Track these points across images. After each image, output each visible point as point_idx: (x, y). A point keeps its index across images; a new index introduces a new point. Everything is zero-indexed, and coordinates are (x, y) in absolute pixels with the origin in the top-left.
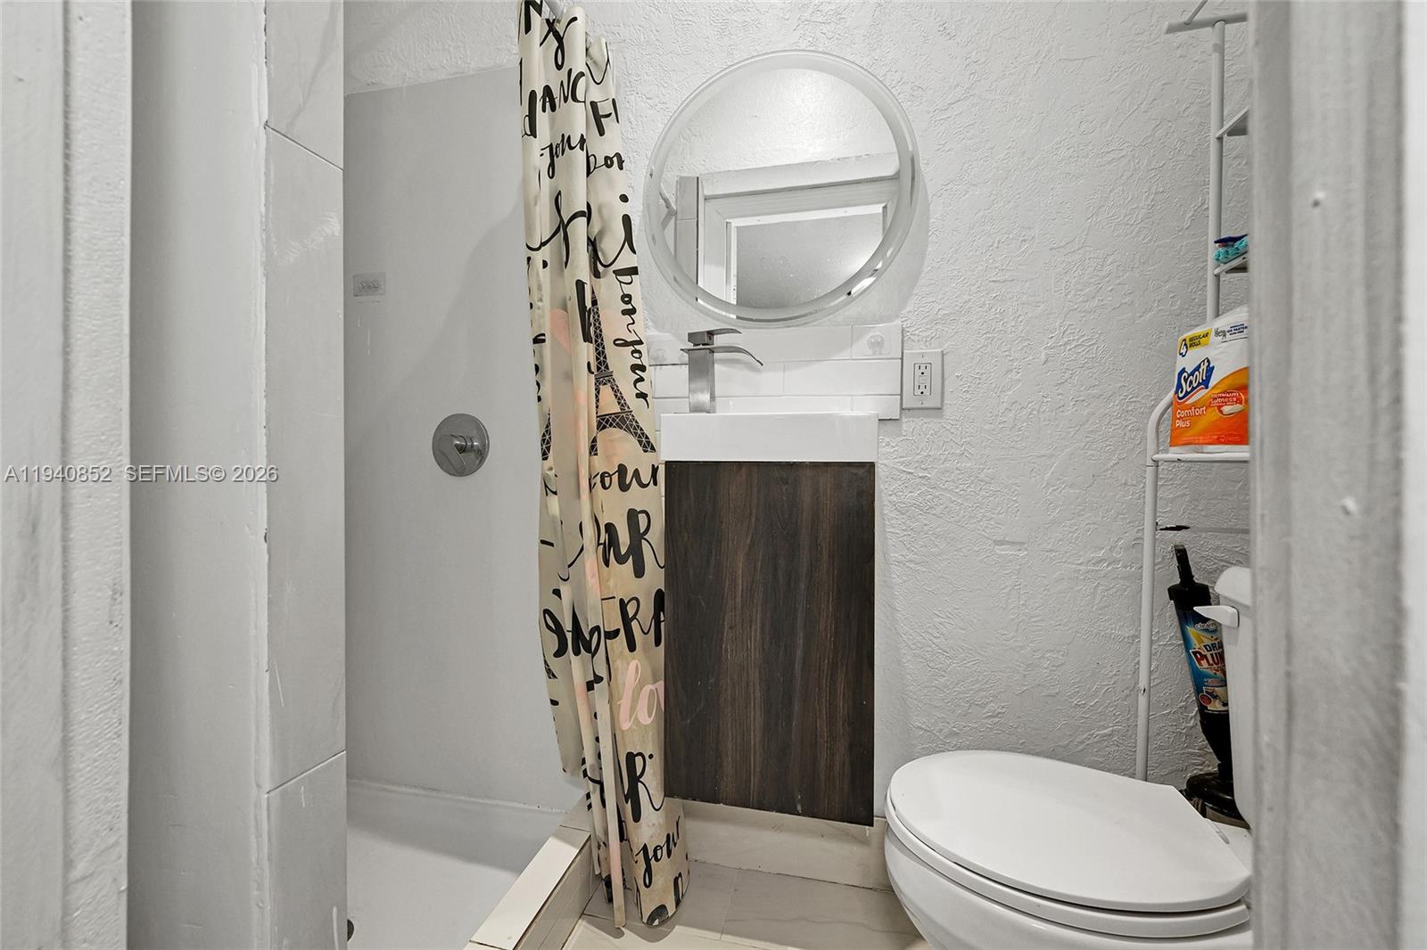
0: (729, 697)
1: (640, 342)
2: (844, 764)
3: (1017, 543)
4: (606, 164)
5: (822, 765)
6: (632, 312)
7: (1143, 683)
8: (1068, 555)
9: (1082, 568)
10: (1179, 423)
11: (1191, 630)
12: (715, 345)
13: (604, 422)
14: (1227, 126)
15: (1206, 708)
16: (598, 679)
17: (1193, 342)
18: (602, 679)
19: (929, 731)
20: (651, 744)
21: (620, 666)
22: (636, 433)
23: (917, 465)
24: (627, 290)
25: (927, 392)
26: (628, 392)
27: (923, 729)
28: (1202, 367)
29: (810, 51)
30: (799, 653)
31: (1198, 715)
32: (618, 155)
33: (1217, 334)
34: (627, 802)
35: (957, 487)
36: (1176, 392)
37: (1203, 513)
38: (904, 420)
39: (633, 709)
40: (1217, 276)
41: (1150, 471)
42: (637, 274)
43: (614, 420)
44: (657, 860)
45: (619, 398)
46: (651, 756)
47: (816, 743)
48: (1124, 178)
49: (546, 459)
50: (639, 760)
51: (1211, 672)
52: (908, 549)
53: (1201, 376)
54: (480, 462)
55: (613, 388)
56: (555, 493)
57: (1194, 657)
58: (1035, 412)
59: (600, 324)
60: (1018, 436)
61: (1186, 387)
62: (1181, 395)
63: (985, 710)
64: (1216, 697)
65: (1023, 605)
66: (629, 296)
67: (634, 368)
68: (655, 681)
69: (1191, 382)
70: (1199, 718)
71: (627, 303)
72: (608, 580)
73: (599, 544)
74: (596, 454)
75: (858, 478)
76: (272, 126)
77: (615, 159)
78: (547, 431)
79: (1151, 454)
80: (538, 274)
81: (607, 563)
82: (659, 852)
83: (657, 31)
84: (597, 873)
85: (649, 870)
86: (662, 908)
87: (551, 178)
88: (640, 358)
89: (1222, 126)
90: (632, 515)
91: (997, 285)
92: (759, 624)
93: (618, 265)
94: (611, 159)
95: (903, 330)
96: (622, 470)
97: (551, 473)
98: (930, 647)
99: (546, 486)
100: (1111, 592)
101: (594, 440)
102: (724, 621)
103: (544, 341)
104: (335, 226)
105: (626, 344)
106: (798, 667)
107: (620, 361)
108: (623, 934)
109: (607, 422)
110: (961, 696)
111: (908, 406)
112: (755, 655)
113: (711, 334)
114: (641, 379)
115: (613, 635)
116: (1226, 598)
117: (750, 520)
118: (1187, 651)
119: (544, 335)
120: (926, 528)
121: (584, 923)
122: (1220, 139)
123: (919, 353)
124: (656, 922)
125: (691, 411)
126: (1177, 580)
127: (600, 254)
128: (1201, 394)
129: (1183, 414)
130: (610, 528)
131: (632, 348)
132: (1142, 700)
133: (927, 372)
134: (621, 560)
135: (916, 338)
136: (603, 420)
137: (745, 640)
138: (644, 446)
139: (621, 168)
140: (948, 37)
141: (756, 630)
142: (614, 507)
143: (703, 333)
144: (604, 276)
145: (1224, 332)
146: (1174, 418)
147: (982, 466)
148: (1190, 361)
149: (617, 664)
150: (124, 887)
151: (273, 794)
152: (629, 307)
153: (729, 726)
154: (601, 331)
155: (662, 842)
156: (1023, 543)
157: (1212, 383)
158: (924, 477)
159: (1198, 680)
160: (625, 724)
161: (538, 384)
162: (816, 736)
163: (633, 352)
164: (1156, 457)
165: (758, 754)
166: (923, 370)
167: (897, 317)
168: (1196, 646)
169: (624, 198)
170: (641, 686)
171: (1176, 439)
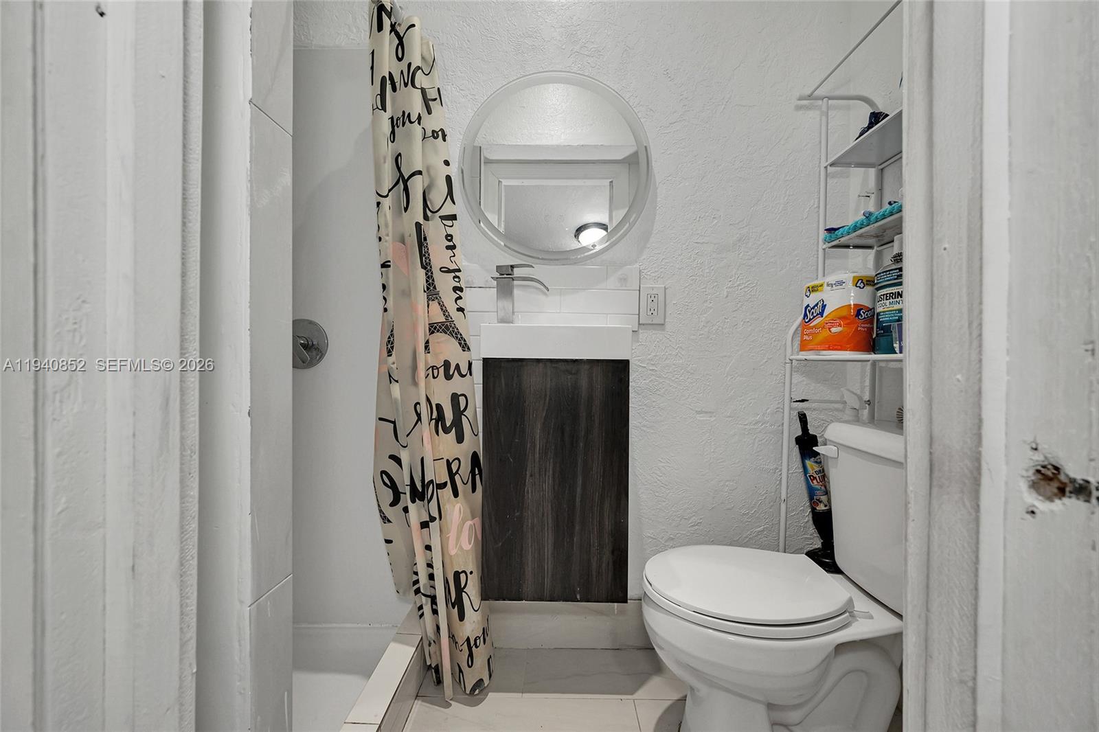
0: (530, 525)
1: (459, 270)
2: (608, 563)
3: (710, 412)
4: (433, 136)
5: (594, 565)
6: (453, 247)
7: (784, 496)
8: (739, 419)
9: (747, 427)
10: (806, 337)
11: (809, 463)
12: (515, 276)
13: (433, 328)
14: (830, 161)
15: (815, 509)
16: (433, 519)
17: (813, 289)
18: (435, 519)
19: (655, 539)
20: (471, 564)
21: (448, 509)
22: (457, 337)
23: (648, 362)
24: (450, 231)
25: (655, 313)
26: (451, 307)
27: (652, 538)
28: (819, 304)
29: (579, 74)
30: (579, 490)
31: (811, 513)
32: (442, 130)
33: (828, 285)
34: (454, 608)
35: (673, 377)
36: (804, 319)
37: (813, 392)
38: (641, 331)
39: (458, 538)
40: (824, 249)
41: (788, 366)
42: (456, 220)
43: (440, 327)
44: (477, 647)
45: (444, 311)
46: (471, 573)
47: (590, 551)
48: (772, 184)
49: (391, 355)
50: (463, 577)
51: (819, 487)
52: (643, 418)
53: (818, 310)
54: (320, 358)
55: (439, 304)
56: (397, 381)
57: (808, 478)
58: (720, 328)
59: (429, 255)
60: (710, 343)
61: (810, 316)
62: (807, 321)
63: (690, 522)
64: (821, 502)
65: (713, 452)
66: (451, 236)
67: (456, 289)
68: (473, 518)
69: (813, 313)
70: (811, 516)
71: (450, 241)
72: (439, 446)
73: (432, 419)
74: (429, 353)
75: (619, 370)
76: (255, 103)
77: (440, 133)
78: (391, 335)
79: (789, 356)
80: (385, 215)
81: (437, 433)
82: (478, 641)
83: (468, 41)
84: (428, 664)
85: (471, 655)
86: (481, 680)
87: (393, 142)
88: (459, 282)
89: (827, 161)
90: (455, 398)
91: (699, 245)
92: (551, 472)
93: (443, 212)
94: (437, 133)
95: (640, 271)
96: (447, 364)
97: (394, 366)
98: (656, 482)
99: (390, 376)
100: (763, 441)
101: (427, 342)
102: (526, 471)
103: (389, 266)
104: (287, 179)
105: (449, 271)
106: (578, 500)
107: (444, 284)
108: (451, 705)
109: (435, 329)
110: (675, 514)
111: (644, 322)
112: (548, 494)
113: (512, 267)
114: (460, 298)
115: (442, 486)
116: (830, 441)
117: (545, 400)
118: (806, 475)
119: (389, 261)
120: (654, 404)
121: (420, 702)
122: (826, 167)
123: (650, 287)
124: (477, 692)
125: (498, 322)
126: (799, 433)
127: (428, 203)
128: (818, 320)
129: (808, 332)
130: (439, 407)
131: (453, 274)
132: (783, 506)
133: (655, 300)
134: (447, 431)
135: (648, 277)
136: (432, 327)
137: (541, 484)
138: (463, 347)
139: (444, 140)
140: (669, 79)
141: (549, 476)
142: (442, 392)
143: (508, 266)
144: (433, 219)
145: (832, 284)
146: (803, 334)
147: (689, 363)
148: (812, 300)
149: (446, 508)
150: (195, 670)
151: (253, 606)
152: (451, 244)
153: (530, 545)
154: (430, 260)
155: (480, 634)
156: (713, 413)
157: (825, 315)
158: (653, 370)
159: (811, 492)
160: (453, 551)
161: (385, 298)
162: (590, 545)
163: (454, 277)
164: (792, 357)
165: (550, 563)
166: (653, 298)
167: (636, 262)
168: (811, 472)
169: (447, 163)
170: (464, 521)
171: (804, 347)
